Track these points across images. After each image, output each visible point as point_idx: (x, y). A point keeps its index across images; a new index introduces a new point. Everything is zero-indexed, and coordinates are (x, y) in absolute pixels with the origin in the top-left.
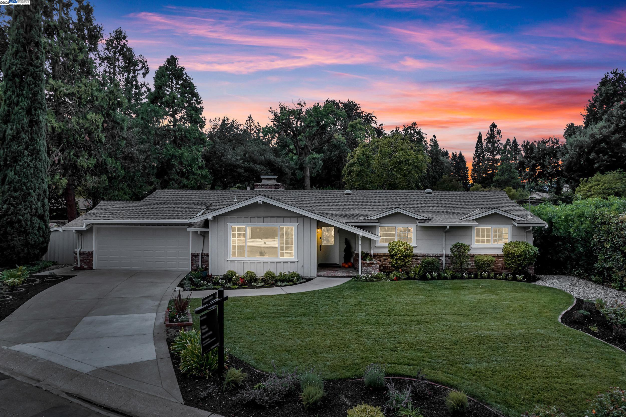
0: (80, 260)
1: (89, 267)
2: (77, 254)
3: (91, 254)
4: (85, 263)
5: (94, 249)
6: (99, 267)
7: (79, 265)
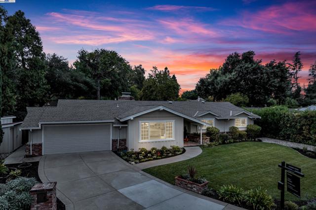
0: (32, 150)
1: (39, 154)
2: (30, 146)
3: (41, 145)
4: (36, 152)
5: (43, 141)
6: (46, 154)
7: (31, 154)
